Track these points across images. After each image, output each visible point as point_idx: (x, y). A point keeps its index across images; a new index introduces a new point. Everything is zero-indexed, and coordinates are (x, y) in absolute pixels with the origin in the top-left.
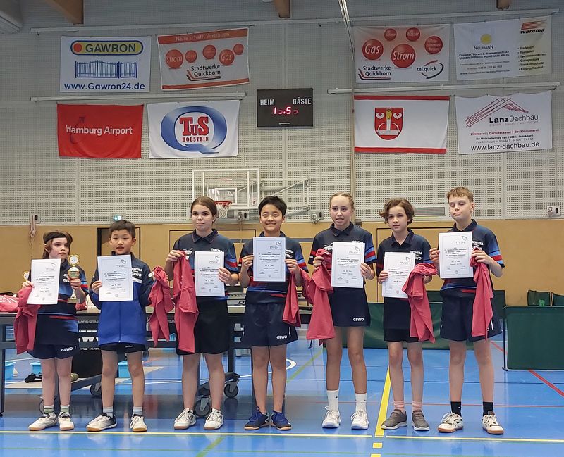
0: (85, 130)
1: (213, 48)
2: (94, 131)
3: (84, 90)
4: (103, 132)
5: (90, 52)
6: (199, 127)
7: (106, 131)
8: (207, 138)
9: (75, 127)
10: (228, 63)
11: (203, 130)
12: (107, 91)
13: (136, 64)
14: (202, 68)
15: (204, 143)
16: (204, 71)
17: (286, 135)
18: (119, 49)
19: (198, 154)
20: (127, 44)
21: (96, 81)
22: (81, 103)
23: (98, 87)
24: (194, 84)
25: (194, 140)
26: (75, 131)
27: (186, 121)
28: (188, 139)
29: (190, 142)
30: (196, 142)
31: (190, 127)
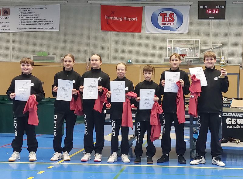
2: (119, 19)
4: (123, 19)
6: (170, 18)
7: (124, 19)
9: (110, 17)
11: (172, 20)
17: (212, 23)
19: (169, 31)
22: (112, 5)
25: (167, 24)
26: (109, 18)
27: (163, 15)
30: (168, 26)
31: (165, 18)
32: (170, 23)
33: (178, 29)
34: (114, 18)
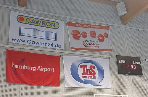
0: (24, 67)
1: (94, 32)
2: (31, 68)
3: (25, 43)
5: (28, 23)
6: (90, 71)
7: (38, 69)
8: (95, 77)
9: (18, 65)
10: (102, 41)
11: (92, 73)
12: (39, 45)
13: (56, 34)
14: (90, 41)
15: (93, 80)
16: (91, 43)
17: (131, 79)
18: (46, 24)
19: (91, 86)
20: (51, 22)
21: (33, 39)
22: (22, 50)
23: (33, 43)
24: (87, 48)
25: (88, 78)
26: (18, 67)
27: (84, 67)
28: (85, 77)
29: (86, 79)
30: (89, 79)
31: (86, 71)
32: (91, 76)
33: (100, 84)
34: (25, 66)
